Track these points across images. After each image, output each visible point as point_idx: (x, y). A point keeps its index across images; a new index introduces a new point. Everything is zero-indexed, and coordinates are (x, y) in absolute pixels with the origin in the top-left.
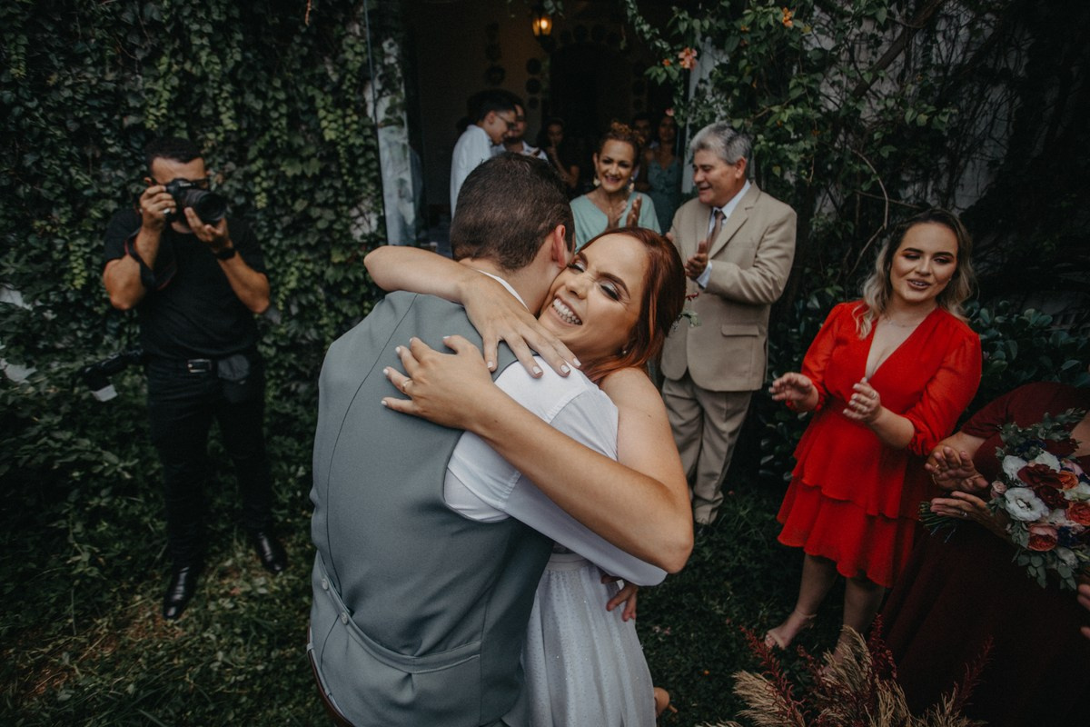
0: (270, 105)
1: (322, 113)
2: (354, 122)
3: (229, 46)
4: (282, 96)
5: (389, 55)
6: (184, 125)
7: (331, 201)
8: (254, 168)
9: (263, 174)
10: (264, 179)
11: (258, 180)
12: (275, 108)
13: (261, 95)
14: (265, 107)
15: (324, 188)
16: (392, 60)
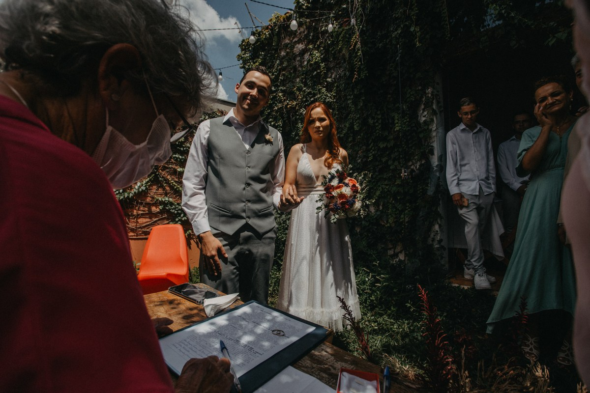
0: (375, 121)
1: (396, 121)
2: (407, 121)
3: (360, 102)
4: (380, 117)
5: (428, 93)
6: (352, 135)
7: (397, 157)
8: (370, 147)
9: (373, 148)
10: (373, 151)
11: (372, 151)
12: (377, 122)
13: (373, 118)
14: (374, 123)
15: (395, 152)
16: (430, 95)
